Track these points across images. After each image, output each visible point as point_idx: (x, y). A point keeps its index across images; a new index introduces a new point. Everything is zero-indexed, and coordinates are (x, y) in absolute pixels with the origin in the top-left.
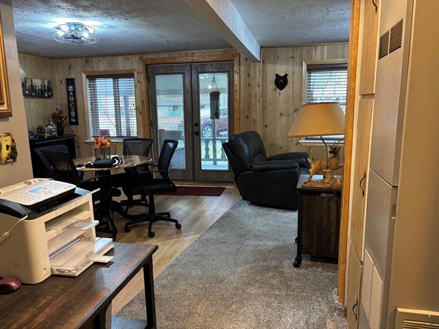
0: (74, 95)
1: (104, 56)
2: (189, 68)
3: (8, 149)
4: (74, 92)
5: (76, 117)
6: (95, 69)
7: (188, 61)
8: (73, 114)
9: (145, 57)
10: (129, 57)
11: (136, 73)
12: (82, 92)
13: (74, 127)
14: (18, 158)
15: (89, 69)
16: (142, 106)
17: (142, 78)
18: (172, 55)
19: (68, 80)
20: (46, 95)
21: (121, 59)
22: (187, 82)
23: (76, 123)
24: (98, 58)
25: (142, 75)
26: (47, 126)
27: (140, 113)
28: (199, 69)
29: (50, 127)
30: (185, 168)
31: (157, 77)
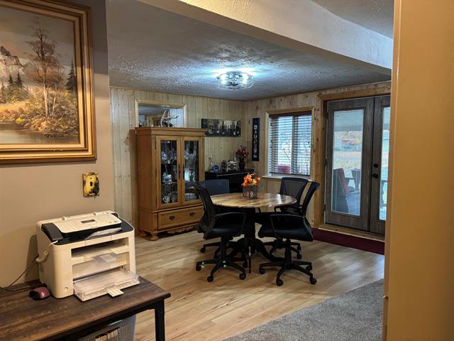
0: (258, 134)
1: (285, 95)
2: (373, 101)
3: (91, 185)
4: (258, 130)
5: (258, 154)
6: (277, 108)
7: (370, 94)
8: (255, 151)
9: (323, 93)
10: (308, 94)
11: (313, 111)
12: (264, 130)
13: (255, 163)
14: (100, 192)
15: (272, 109)
16: (317, 144)
17: (319, 115)
18: (352, 89)
19: (254, 119)
20: (235, 134)
21: (300, 97)
22: (369, 117)
23: (257, 159)
24: (280, 98)
25: (319, 112)
26: (229, 161)
27: (314, 151)
28: (384, 101)
29: (232, 162)
30: (359, 215)
31: (336, 114)
